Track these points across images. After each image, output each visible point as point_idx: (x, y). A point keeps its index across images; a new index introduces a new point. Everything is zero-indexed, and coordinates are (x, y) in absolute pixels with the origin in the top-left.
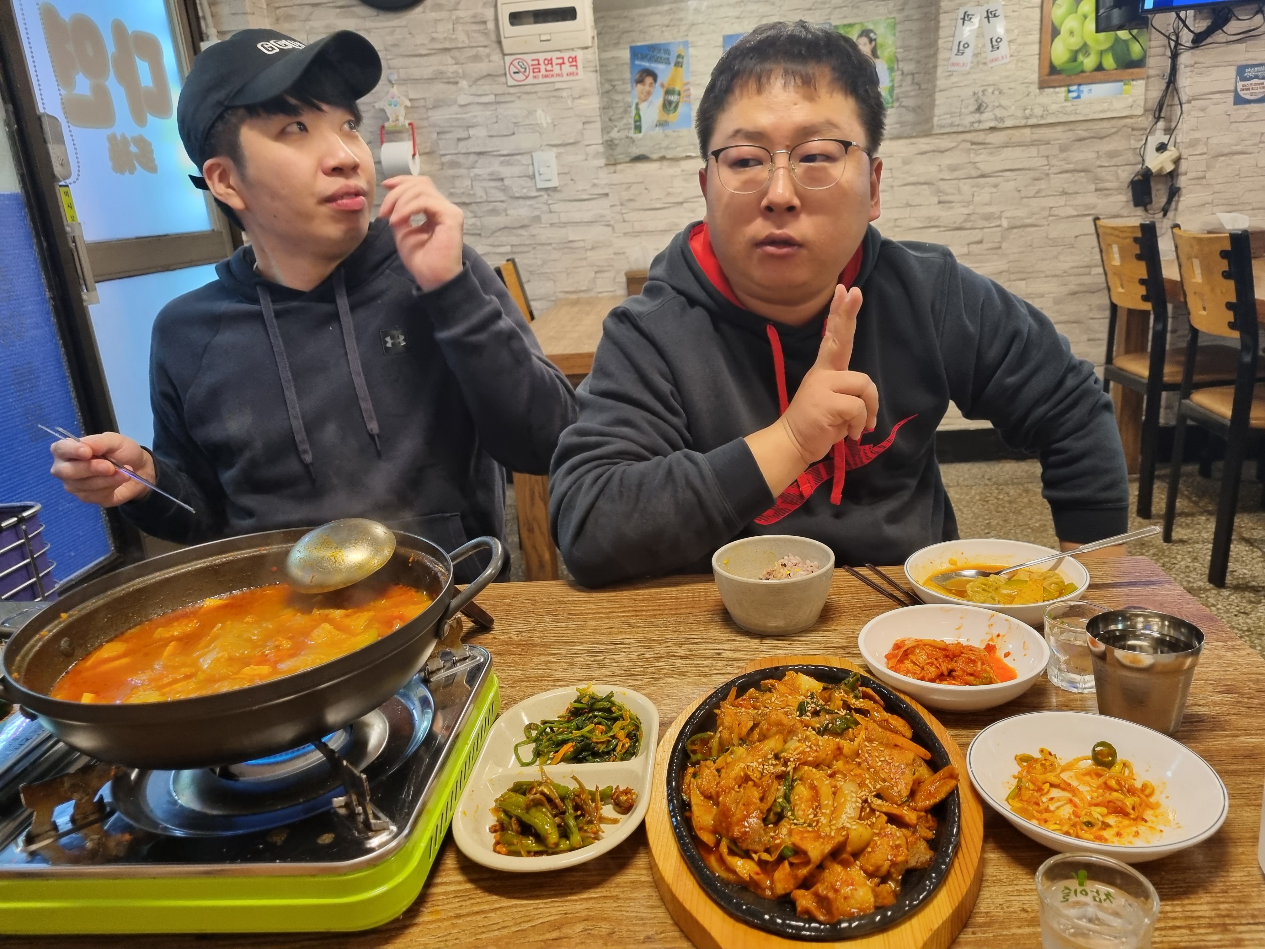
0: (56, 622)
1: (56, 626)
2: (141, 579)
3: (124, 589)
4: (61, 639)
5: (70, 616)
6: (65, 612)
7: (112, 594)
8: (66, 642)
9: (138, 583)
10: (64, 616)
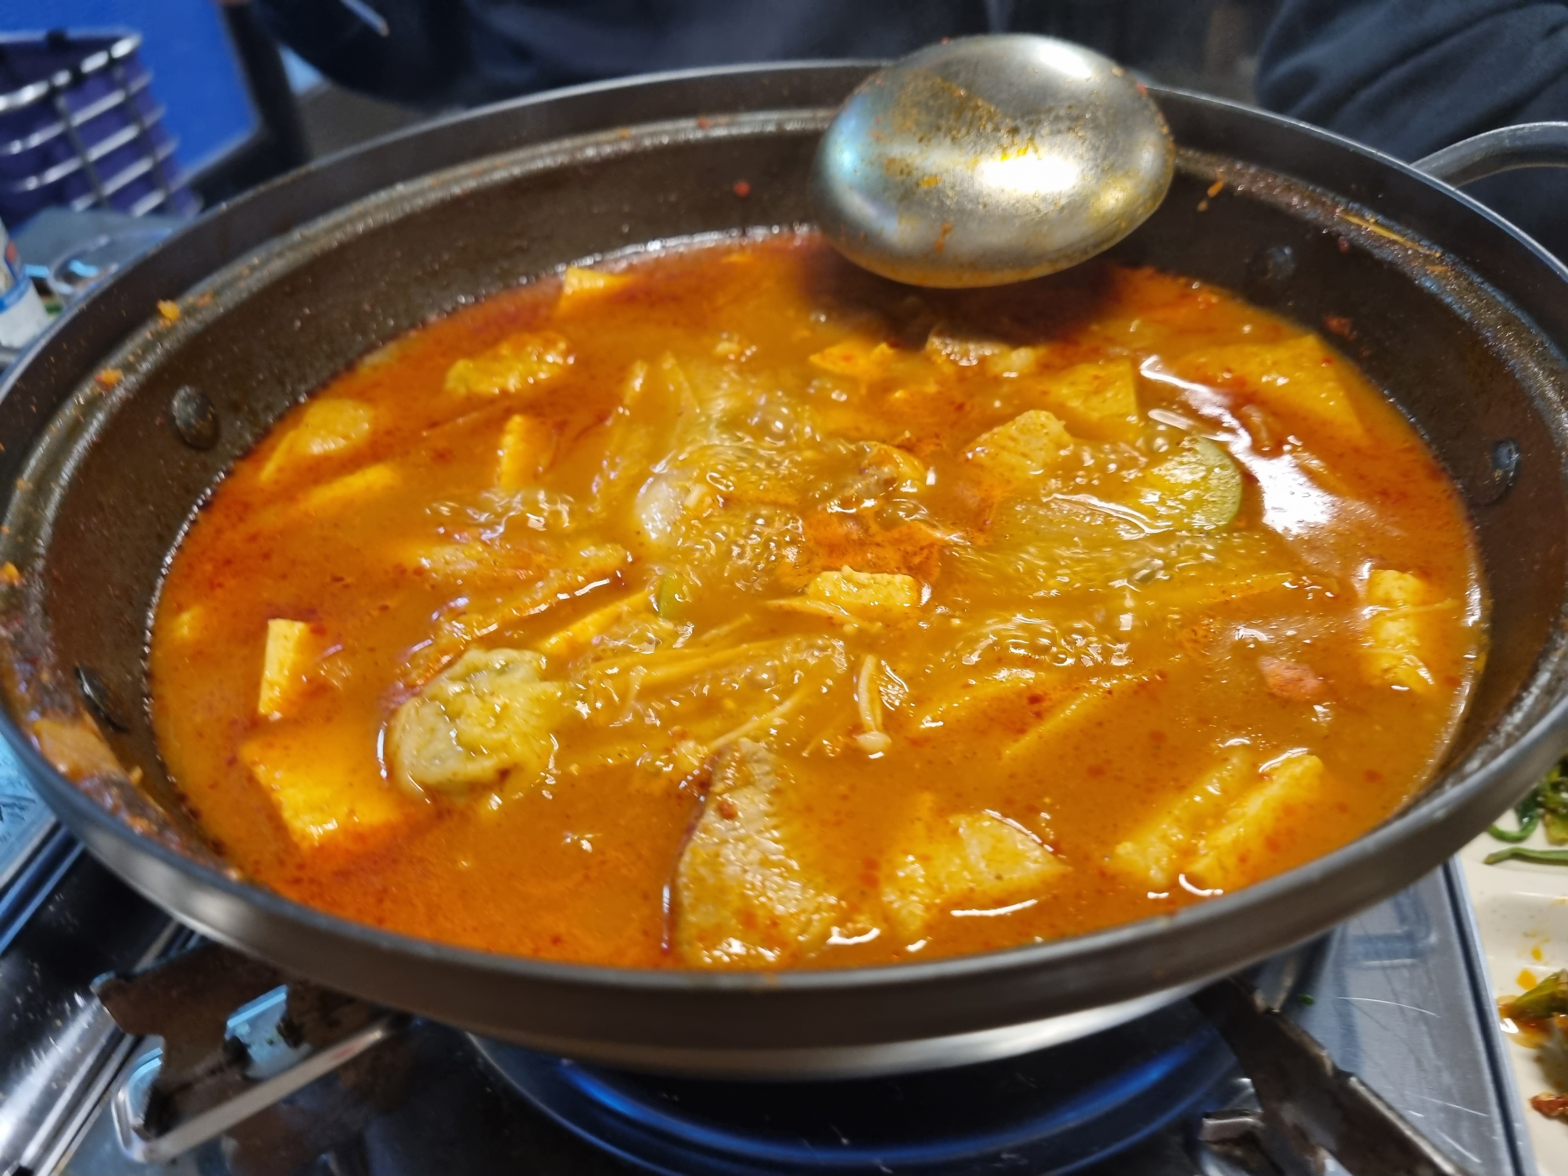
0: (146, 334)
1: (148, 347)
2: (383, 196)
3: (339, 226)
4: (172, 395)
5: (189, 312)
6: (172, 295)
7: (306, 240)
8: (187, 401)
9: (378, 208)
10: (169, 309)
